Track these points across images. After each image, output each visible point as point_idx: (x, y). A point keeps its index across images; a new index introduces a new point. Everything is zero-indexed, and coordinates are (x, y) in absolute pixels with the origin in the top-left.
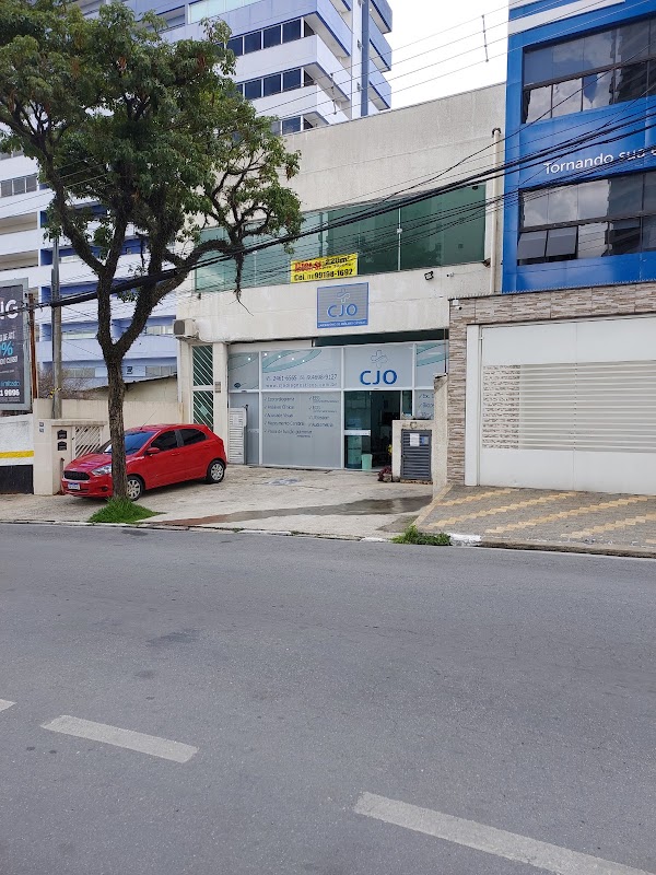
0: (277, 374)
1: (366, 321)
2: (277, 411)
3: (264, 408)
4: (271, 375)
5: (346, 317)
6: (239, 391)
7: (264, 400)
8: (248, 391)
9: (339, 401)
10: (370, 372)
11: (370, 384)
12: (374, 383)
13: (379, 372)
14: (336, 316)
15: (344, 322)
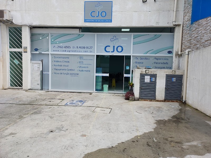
0: (60, 45)
1: (111, 20)
2: (60, 64)
3: (52, 62)
4: (56, 45)
6: (37, 52)
7: (52, 58)
8: (43, 53)
9: (94, 60)
10: (110, 46)
11: (109, 52)
12: (112, 52)
13: (114, 47)
14: (95, 17)
15: (99, 20)
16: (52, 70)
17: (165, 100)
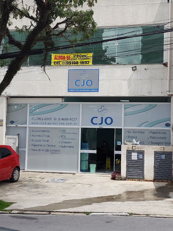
0: (39, 116)
2: (38, 138)
3: (30, 136)
4: (35, 117)
5: (86, 87)
6: (13, 125)
7: (30, 131)
9: (78, 134)
10: (97, 118)
11: (97, 124)
12: (99, 124)
13: (102, 118)
14: (79, 86)
15: (84, 89)
16: (29, 145)
17: (155, 180)
